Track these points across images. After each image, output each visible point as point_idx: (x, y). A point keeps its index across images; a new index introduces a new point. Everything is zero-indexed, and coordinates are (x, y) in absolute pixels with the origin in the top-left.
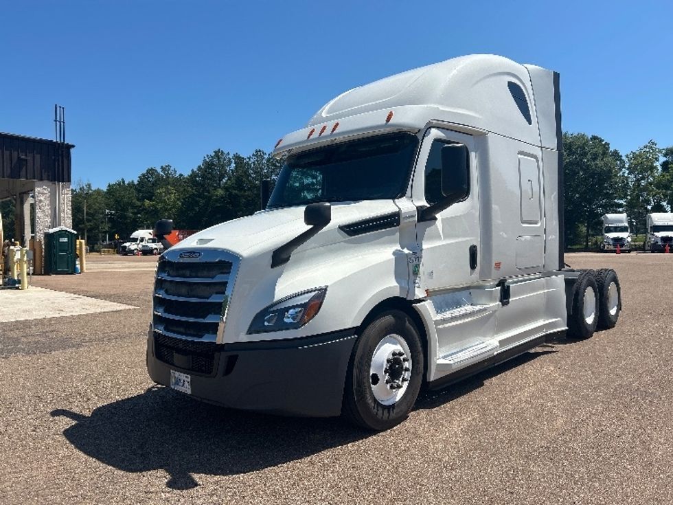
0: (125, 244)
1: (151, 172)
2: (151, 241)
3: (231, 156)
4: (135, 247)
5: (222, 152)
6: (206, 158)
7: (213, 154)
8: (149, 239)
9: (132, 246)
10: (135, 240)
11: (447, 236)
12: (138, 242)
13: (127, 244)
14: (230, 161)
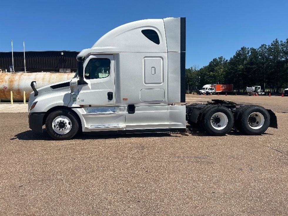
0: (200, 91)
1: (215, 60)
2: (210, 89)
3: (250, 49)
4: (204, 91)
5: (245, 48)
6: (237, 51)
7: (240, 49)
8: (209, 88)
9: (203, 91)
10: (204, 89)
11: (92, 89)
12: (205, 89)
13: (201, 90)
14: (248, 52)
